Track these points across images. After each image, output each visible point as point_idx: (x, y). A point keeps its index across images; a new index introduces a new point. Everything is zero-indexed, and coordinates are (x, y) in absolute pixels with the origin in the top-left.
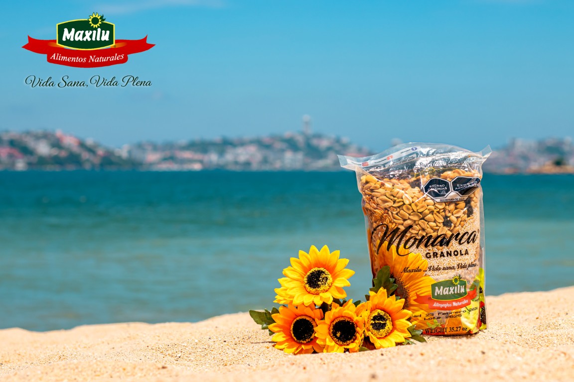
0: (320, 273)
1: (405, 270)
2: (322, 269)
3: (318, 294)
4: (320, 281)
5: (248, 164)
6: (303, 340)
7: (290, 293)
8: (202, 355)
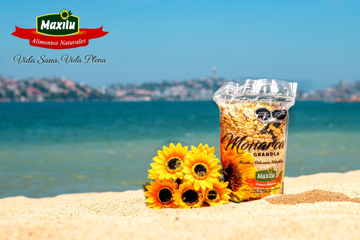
0: (175, 160)
1: (241, 162)
2: (177, 158)
3: (174, 173)
4: (176, 165)
5: (178, 97)
6: (165, 202)
7: (157, 172)
8: (112, 210)
